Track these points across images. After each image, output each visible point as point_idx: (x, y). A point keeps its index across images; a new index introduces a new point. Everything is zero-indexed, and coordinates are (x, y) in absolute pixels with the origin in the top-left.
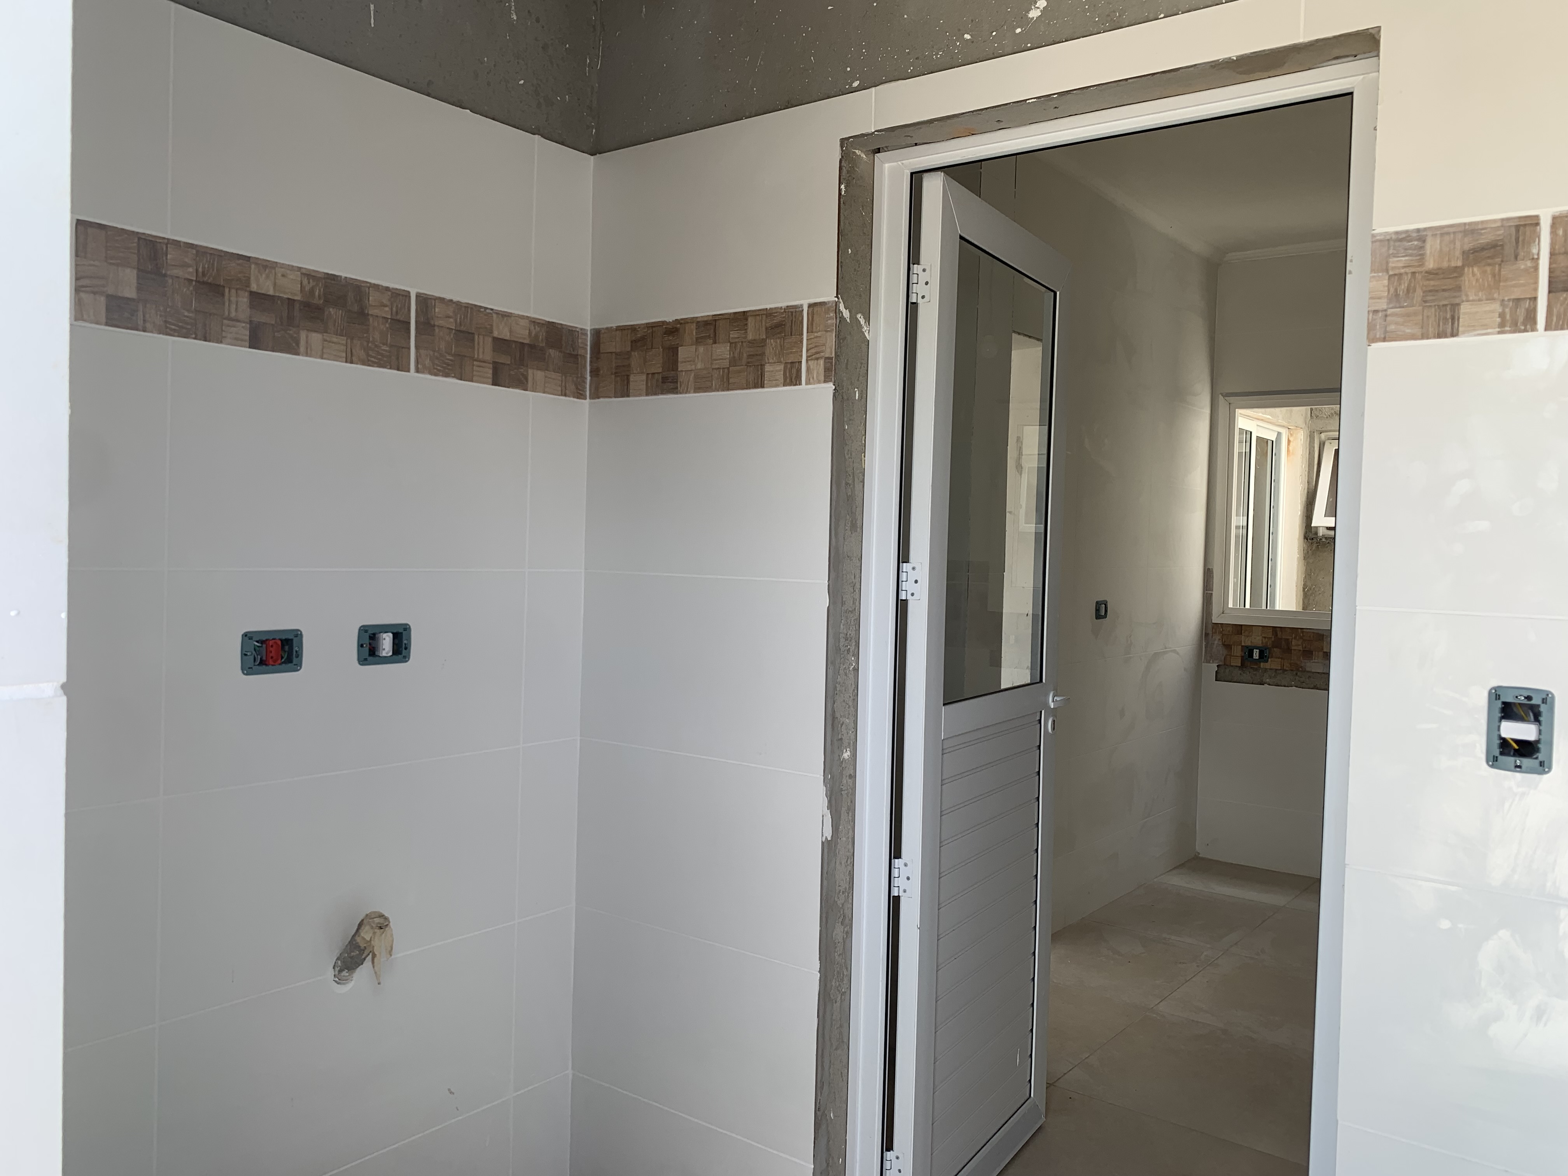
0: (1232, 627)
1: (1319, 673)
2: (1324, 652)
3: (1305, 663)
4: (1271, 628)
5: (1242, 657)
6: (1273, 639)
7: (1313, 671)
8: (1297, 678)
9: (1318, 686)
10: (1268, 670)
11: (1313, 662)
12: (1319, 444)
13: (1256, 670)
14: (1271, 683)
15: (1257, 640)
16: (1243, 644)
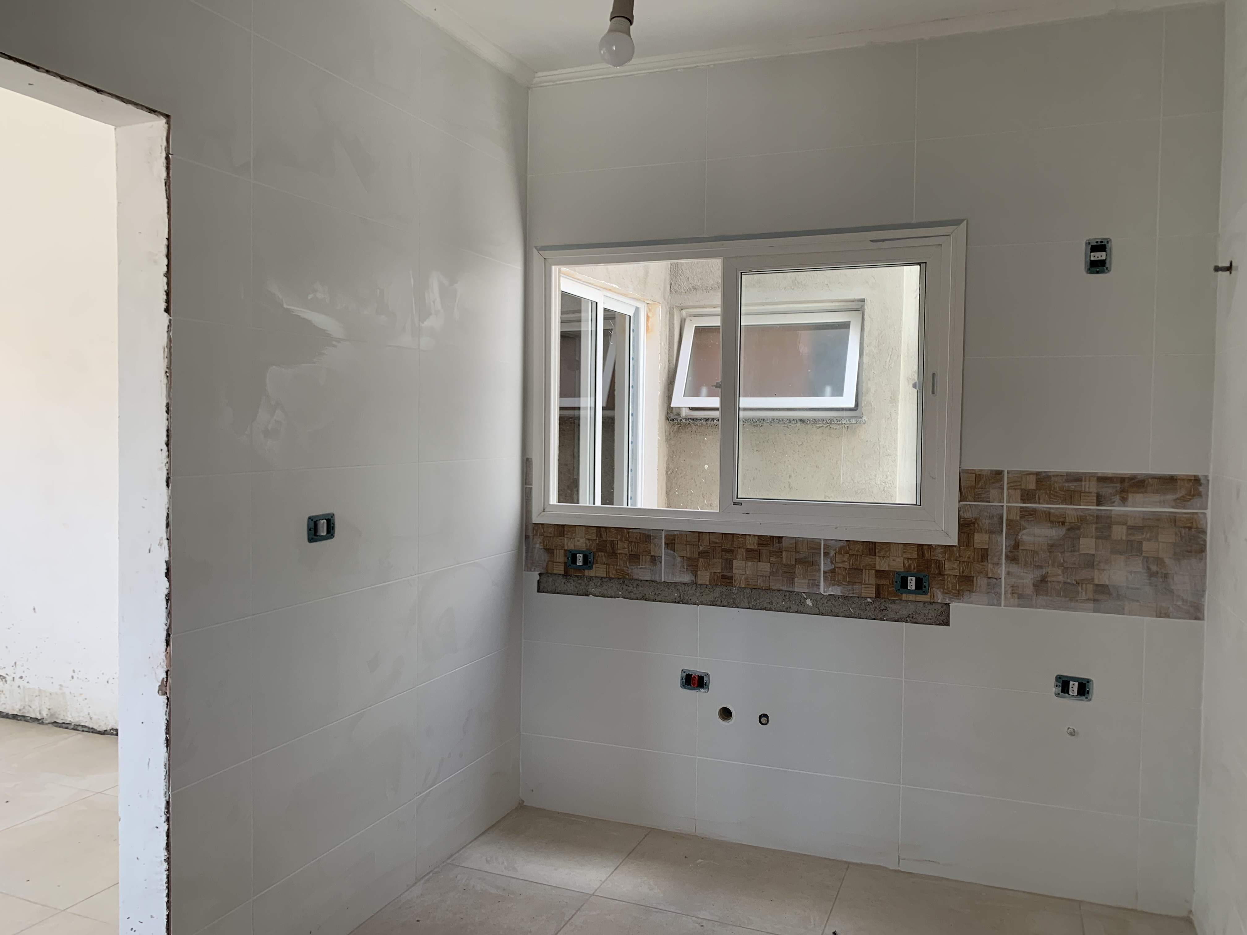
0: (554, 528)
1: (647, 581)
2: (651, 556)
3: (632, 569)
4: (596, 528)
5: (565, 563)
6: (597, 542)
7: (641, 578)
8: (624, 587)
9: (647, 596)
10: (594, 578)
11: (640, 568)
12: (680, 321)
13: (581, 578)
14: (597, 594)
15: (580, 543)
16: (566, 548)
